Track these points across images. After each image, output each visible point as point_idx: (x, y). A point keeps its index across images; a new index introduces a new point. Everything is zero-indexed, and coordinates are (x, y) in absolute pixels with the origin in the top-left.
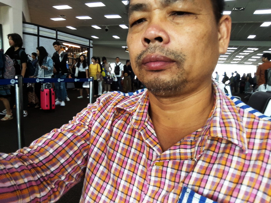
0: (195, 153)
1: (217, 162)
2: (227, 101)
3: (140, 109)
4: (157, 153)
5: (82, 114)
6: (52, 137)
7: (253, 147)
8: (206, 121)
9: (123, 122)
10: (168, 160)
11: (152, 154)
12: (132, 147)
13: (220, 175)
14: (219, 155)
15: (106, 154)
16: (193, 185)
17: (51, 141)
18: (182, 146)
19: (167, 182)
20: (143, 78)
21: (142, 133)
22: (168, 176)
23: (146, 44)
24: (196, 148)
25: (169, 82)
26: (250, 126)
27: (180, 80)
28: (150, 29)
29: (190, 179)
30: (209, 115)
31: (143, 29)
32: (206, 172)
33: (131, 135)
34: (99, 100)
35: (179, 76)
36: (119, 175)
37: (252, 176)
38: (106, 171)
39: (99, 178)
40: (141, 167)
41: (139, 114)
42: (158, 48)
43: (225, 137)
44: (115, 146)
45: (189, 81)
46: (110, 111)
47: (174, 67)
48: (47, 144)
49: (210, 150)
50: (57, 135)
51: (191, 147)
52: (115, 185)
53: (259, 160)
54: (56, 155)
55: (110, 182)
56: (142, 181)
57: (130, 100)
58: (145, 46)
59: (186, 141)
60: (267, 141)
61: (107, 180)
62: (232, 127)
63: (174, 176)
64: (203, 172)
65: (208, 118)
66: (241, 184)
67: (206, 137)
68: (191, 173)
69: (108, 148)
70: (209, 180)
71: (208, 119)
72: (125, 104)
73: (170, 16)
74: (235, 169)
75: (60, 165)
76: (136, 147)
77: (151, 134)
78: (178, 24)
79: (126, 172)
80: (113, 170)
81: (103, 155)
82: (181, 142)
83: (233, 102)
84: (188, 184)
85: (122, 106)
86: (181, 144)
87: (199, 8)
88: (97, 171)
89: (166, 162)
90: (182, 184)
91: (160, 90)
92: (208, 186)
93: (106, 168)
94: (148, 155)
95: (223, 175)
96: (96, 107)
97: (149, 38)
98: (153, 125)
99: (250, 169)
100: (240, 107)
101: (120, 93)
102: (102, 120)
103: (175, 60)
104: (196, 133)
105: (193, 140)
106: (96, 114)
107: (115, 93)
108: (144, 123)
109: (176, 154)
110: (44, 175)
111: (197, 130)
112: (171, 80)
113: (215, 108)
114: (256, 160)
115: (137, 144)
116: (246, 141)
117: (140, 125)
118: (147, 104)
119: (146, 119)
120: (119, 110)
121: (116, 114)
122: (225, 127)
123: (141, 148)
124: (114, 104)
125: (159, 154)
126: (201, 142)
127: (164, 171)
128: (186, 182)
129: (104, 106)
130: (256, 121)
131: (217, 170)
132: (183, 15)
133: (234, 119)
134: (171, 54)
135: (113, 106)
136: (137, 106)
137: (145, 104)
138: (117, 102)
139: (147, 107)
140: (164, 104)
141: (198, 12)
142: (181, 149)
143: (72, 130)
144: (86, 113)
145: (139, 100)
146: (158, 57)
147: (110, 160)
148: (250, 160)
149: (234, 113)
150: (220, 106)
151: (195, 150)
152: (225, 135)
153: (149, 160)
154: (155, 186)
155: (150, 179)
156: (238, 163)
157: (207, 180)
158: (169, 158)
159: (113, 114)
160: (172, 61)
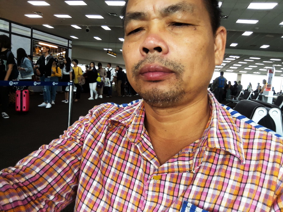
0: (194, 165)
1: (216, 174)
2: (223, 111)
3: (136, 121)
4: (154, 167)
5: (73, 127)
6: (39, 154)
7: (251, 157)
8: (203, 132)
9: (118, 135)
10: (166, 173)
11: (150, 168)
12: (127, 161)
13: (219, 187)
14: (218, 167)
15: (99, 169)
16: (193, 199)
17: (37, 159)
18: (180, 158)
19: (165, 196)
20: (140, 88)
21: (138, 146)
22: (166, 191)
23: (145, 54)
24: (195, 159)
25: (167, 93)
26: (247, 137)
27: (178, 91)
28: (149, 38)
29: (190, 193)
30: (205, 126)
31: (141, 38)
32: (206, 184)
33: (127, 149)
34: (92, 112)
35: (177, 87)
36: (114, 191)
37: (252, 188)
38: (100, 187)
39: (92, 194)
40: (137, 182)
41: (135, 126)
42: (156, 58)
43: (223, 148)
44: (110, 160)
45: (187, 92)
46: (104, 123)
47: (173, 77)
48: (33, 162)
49: (208, 162)
50: (44, 152)
51: (189, 159)
52: (109, 202)
53: (258, 171)
54: (43, 174)
55: (104, 199)
56: (139, 196)
57: (124, 112)
58: (143, 56)
59: (184, 153)
60: (265, 151)
61: (100, 197)
62: (229, 137)
63: (173, 189)
64: (203, 185)
65: (205, 128)
66: (242, 196)
67: (204, 148)
68: (191, 186)
69: (102, 162)
70: (209, 192)
71: (206, 130)
72: (120, 116)
73: (169, 26)
74: (234, 180)
75: (48, 185)
76: (132, 161)
77: (148, 147)
78: (176, 34)
79: (121, 187)
80: (107, 186)
81: (97, 169)
82: (179, 154)
83: (229, 112)
84: (188, 199)
85: (117, 118)
86: (179, 156)
87: (198, 19)
88: (90, 187)
89: (164, 175)
90: (182, 198)
91: (157, 100)
92: (208, 199)
93: (100, 183)
94: (145, 169)
95: (222, 187)
96: (88, 120)
97: (148, 47)
98: (150, 138)
99: (249, 180)
100: (236, 118)
101: (114, 104)
102: (95, 133)
103: (174, 70)
104: (194, 145)
105: (191, 151)
106: (88, 127)
107: (108, 105)
108: (140, 136)
109: (175, 167)
110: (31, 194)
111: (195, 141)
112: (170, 91)
113: (212, 119)
114: (255, 171)
115: (133, 158)
116: (244, 151)
117: (136, 138)
118: (143, 116)
119: (142, 131)
120: (113, 122)
121: (110, 127)
122: (223, 137)
123: (137, 161)
124: (108, 116)
125: (157, 167)
126: (199, 154)
127: (162, 185)
128: (186, 196)
129: (97, 118)
130: (252, 131)
131: (217, 182)
132: (181, 26)
133: (231, 129)
134: (170, 64)
135: (106, 118)
136: (133, 118)
137: (141, 115)
138: (111, 114)
139: (143, 119)
140: (161, 115)
141: (197, 24)
142: (179, 162)
143: (62, 145)
144: (78, 126)
145: (135, 112)
146: (157, 67)
147: (104, 175)
148: (249, 171)
149: (230, 124)
150: (217, 117)
151: (193, 162)
152: (222, 145)
153: (146, 174)
154: (153, 202)
155: (147, 195)
156: (237, 174)
157: (207, 193)
158: (167, 171)
159: (107, 127)
160: (171, 72)
